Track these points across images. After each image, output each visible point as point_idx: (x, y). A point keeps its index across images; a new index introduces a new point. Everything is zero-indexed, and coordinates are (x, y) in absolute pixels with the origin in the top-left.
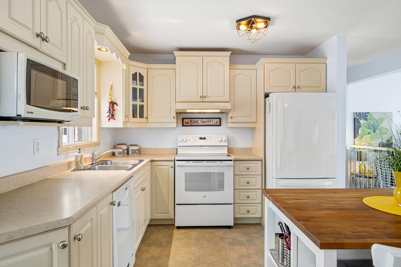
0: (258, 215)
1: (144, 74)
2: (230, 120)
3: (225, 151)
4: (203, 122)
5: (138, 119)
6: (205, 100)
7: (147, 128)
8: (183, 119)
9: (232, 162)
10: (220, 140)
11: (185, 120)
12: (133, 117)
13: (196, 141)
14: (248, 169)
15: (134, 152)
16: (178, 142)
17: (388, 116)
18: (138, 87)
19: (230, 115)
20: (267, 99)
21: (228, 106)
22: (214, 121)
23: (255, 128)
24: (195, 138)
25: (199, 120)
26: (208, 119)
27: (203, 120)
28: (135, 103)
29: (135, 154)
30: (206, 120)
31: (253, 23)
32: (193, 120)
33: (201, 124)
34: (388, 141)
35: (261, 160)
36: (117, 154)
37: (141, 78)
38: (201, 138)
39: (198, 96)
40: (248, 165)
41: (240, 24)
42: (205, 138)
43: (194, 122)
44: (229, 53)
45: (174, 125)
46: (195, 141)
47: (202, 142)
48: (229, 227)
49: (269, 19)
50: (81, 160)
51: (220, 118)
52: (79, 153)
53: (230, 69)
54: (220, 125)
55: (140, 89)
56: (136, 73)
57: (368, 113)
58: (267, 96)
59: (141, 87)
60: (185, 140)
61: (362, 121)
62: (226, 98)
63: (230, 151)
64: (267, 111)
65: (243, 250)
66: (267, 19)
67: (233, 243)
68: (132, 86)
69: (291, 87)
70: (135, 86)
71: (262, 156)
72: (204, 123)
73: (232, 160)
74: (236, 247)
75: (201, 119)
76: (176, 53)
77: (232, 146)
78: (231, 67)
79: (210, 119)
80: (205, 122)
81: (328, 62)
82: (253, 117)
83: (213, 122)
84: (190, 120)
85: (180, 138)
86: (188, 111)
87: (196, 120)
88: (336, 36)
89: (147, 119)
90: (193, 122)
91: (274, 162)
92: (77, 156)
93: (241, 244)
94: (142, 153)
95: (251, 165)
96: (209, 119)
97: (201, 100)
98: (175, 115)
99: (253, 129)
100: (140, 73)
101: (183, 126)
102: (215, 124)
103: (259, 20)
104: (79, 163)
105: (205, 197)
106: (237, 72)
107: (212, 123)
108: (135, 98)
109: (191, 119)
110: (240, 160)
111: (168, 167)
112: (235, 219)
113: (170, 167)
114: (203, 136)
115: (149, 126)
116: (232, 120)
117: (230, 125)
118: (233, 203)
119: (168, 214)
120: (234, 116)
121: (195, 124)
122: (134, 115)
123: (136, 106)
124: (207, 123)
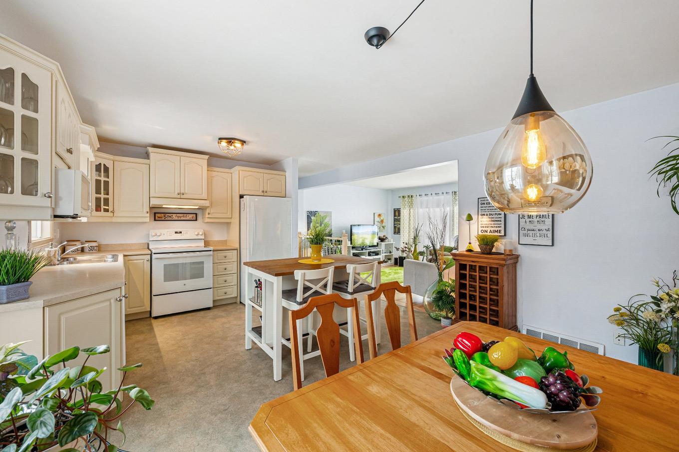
0: (235, 295)
1: (109, 165)
2: (207, 216)
3: (202, 244)
5: (102, 213)
6: (182, 197)
7: (112, 222)
8: (155, 213)
9: (212, 252)
10: (196, 233)
11: (157, 215)
12: (97, 210)
14: (225, 257)
15: (92, 248)
16: (150, 236)
17: (328, 214)
18: (103, 179)
19: (208, 211)
20: (242, 199)
21: (206, 203)
22: (190, 216)
23: (230, 223)
24: (170, 232)
25: (174, 215)
27: (178, 215)
28: (98, 196)
29: (94, 251)
30: (182, 215)
31: (233, 143)
32: (167, 214)
33: (177, 218)
34: (329, 233)
35: (237, 249)
36: (86, 250)
37: (106, 170)
38: (176, 233)
39: (175, 192)
40: (225, 254)
41: (221, 141)
42: (181, 232)
43: (168, 217)
44: (207, 157)
45: (147, 220)
46: (170, 235)
47: (178, 236)
48: (209, 309)
49: (245, 142)
50: (54, 255)
51: (196, 214)
52: (52, 248)
53: (208, 170)
54: (196, 220)
55: (104, 181)
56: (100, 164)
57: (317, 212)
58: (241, 197)
59: (106, 179)
60: (158, 234)
61: (312, 218)
62: (204, 196)
63: (207, 244)
64: (242, 210)
65: (224, 320)
66: (243, 142)
67: (214, 318)
68: (94, 178)
69: (261, 191)
70: (99, 178)
71: (237, 246)
72: (179, 218)
73: (211, 251)
74: (217, 320)
75: (176, 214)
76: (150, 149)
77: (209, 239)
78: (209, 169)
79: (186, 214)
81: (287, 174)
82: (228, 214)
84: (163, 215)
85: (152, 232)
86: (164, 206)
87: (170, 215)
88: (291, 158)
89: (113, 212)
91: (248, 252)
93: (222, 317)
94: (102, 249)
95: (228, 254)
96: (184, 214)
97: (179, 196)
98: (148, 210)
99: (228, 224)
100: (104, 165)
101: (155, 220)
102: (191, 219)
103: (236, 141)
105: (185, 285)
106: (214, 174)
107: (187, 218)
108: (98, 191)
109: (165, 214)
110: (218, 250)
111: (142, 261)
112: (214, 301)
113: (145, 261)
114: (178, 230)
115: (114, 220)
116: (210, 216)
117: (207, 220)
118: (212, 287)
119: (144, 307)
120: (212, 212)
121: (169, 219)
122: (98, 208)
123: (100, 199)
124: (182, 218)
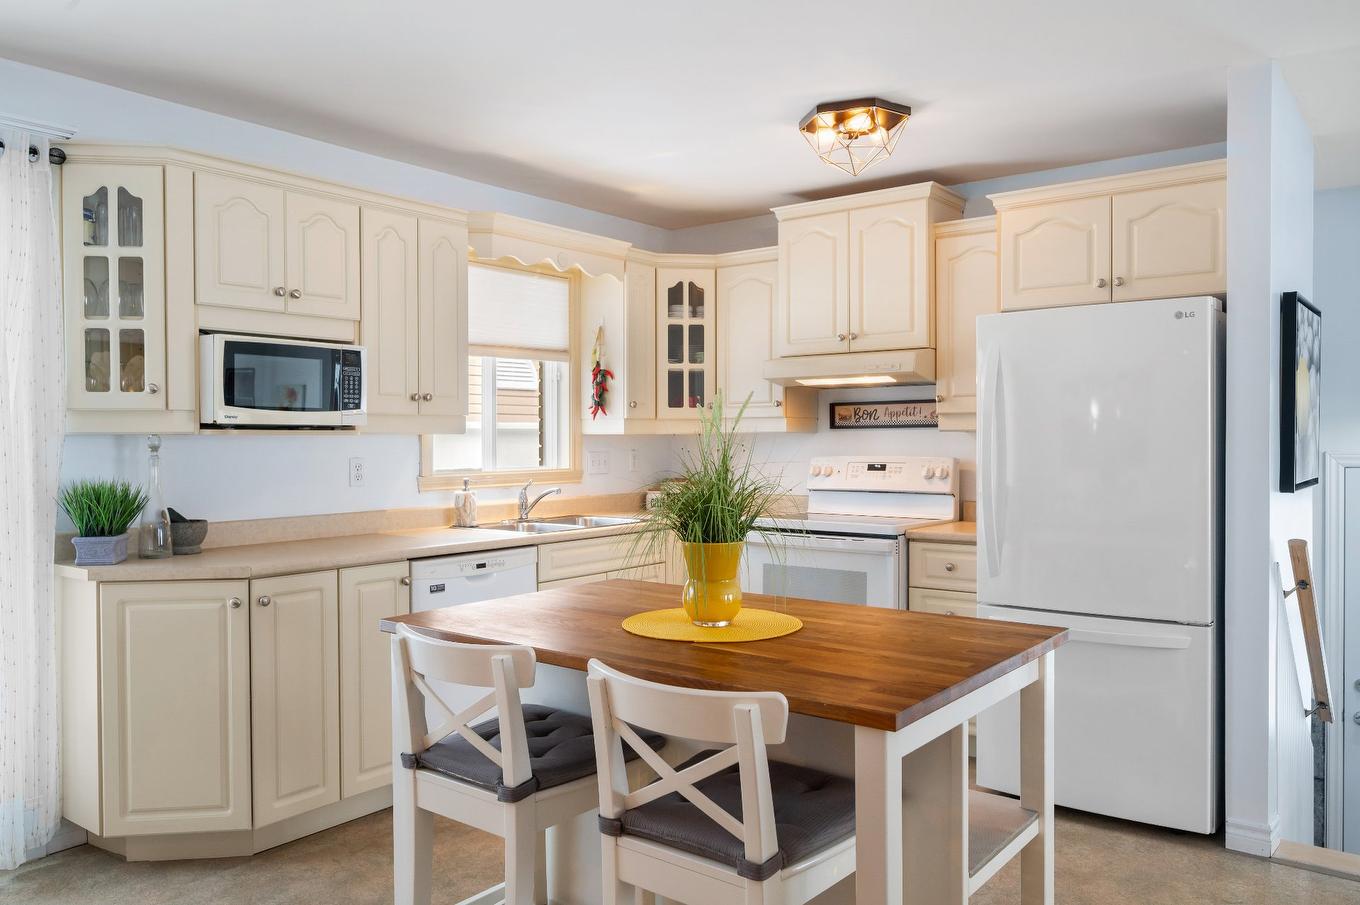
1: (703, 281)
3: (947, 512)
4: (891, 415)
5: (685, 411)
6: (856, 346)
8: (833, 406)
9: (896, 542)
10: (929, 473)
11: (837, 408)
12: (672, 405)
13: (856, 476)
14: (949, 569)
18: (686, 322)
19: (939, 390)
24: (856, 465)
25: (881, 409)
26: (906, 405)
27: (892, 408)
28: (676, 367)
30: (901, 407)
32: (863, 408)
33: (887, 420)
37: (697, 295)
38: (871, 467)
39: (831, 335)
40: (954, 558)
42: (883, 468)
43: (865, 416)
46: (853, 476)
47: (876, 480)
52: (465, 490)
55: (691, 327)
56: (680, 285)
59: (697, 321)
62: (919, 335)
63: (968, 513)
68: (665, 321)
70: (677, 322)
72: (894, 418)
73: (893, 538)
75: (885, 406)
76: (779, 213)
79: (913, 405)
80: (898, 414)
83: (923, 415)
84: (851, 408)
87: (870, 408)
90: (861, 414)
92: (458, 497)
95: (961, 558)
96: (909, 405)
97: (844, 347)
98: (781, 397)
100: (691, 285)
101: (833, 426)
102: (929, 420)
104: (462, 511)
107: (917, 419)
108: (675, 354)
109: (856, 407)
110: (927, 537)
114: (877, 461)
116: (945, 407)
120: (953, 393)
121: (868, 422)
122: (675, 401)
123: (680, 374)
124: (903, 419)
